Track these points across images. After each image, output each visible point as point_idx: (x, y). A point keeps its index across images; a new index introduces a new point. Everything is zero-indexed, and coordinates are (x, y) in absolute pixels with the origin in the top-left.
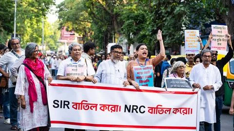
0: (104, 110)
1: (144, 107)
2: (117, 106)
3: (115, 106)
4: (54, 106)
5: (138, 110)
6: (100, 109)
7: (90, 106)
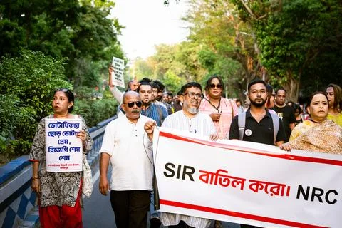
0: (256, 191)
1: (336, 193)
2: (284, 186)
3: (280, 185)
4: (165, 173)
5: (323, 197)
6: (250, 187)
7: (231, 180)
